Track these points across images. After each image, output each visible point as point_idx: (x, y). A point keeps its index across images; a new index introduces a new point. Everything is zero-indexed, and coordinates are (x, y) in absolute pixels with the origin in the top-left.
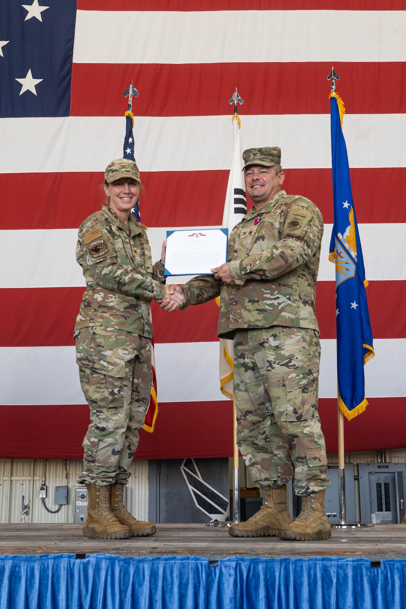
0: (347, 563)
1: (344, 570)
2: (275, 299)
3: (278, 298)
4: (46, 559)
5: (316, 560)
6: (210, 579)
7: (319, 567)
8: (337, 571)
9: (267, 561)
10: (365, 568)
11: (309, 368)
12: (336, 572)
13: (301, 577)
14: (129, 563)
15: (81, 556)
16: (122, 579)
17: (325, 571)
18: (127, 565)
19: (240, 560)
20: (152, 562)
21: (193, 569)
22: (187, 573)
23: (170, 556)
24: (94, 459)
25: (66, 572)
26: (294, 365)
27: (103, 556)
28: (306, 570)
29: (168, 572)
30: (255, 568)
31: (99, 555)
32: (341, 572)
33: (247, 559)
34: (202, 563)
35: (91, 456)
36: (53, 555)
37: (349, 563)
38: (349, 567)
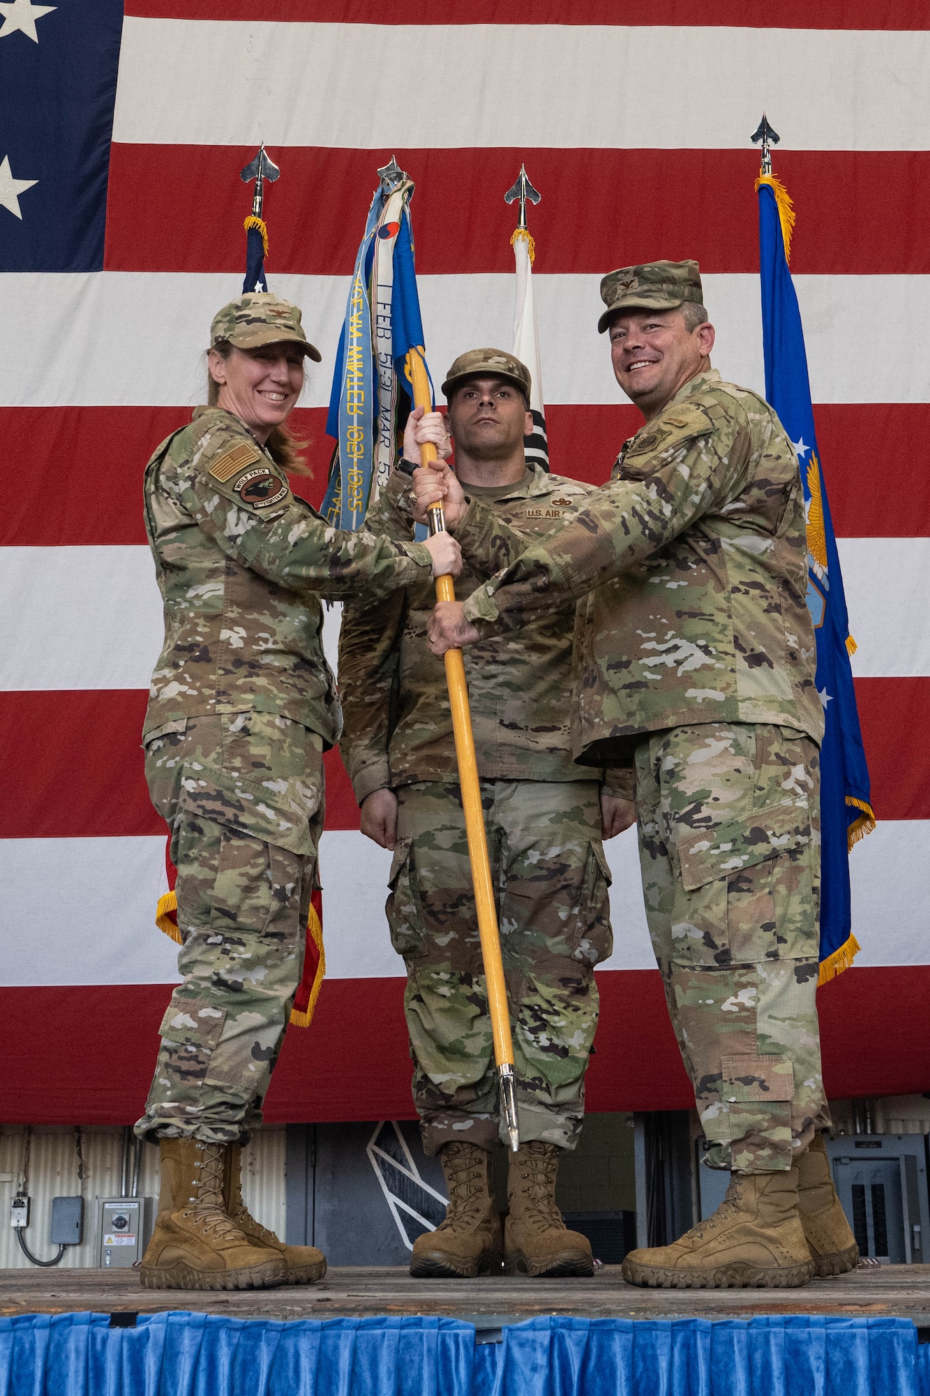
0: (854, 1330)
1: (846, 1352)
2: (668, 651)
3: (676, 648)
4: (28, 1329)
5: (768, 1323)
6: (480, 1378)
7: (777, 1345)
8: (827, 1353)
9: (635, 1328)
10: (902, 1345)
11: (755, 825)
12: (823, 1356)
13: (729, 1370)
14: (258, 1338)
15: (125, 1319)
16: (237, 1383)
17: (794, 1352)
18: (251, 1343)
19: (563, 1326)
20: (319, 1334)
21: (434, 1352)
22: (416, 1365)
23: (368, 1317)
24: (202, 1066)
25: (81, 1365)
26: (708, 819)
27: (186, 1318)
28: (740, 1351)
29: (364, 1361)
30: (602, 1349)
31: (174, 1314)
32: (837, 1356)
33: (579, 1323)
34: (456, 1336)
35: (195, 1058)
36: (47, 1317)
37: (858, 1331)
38: (858, 1341)
